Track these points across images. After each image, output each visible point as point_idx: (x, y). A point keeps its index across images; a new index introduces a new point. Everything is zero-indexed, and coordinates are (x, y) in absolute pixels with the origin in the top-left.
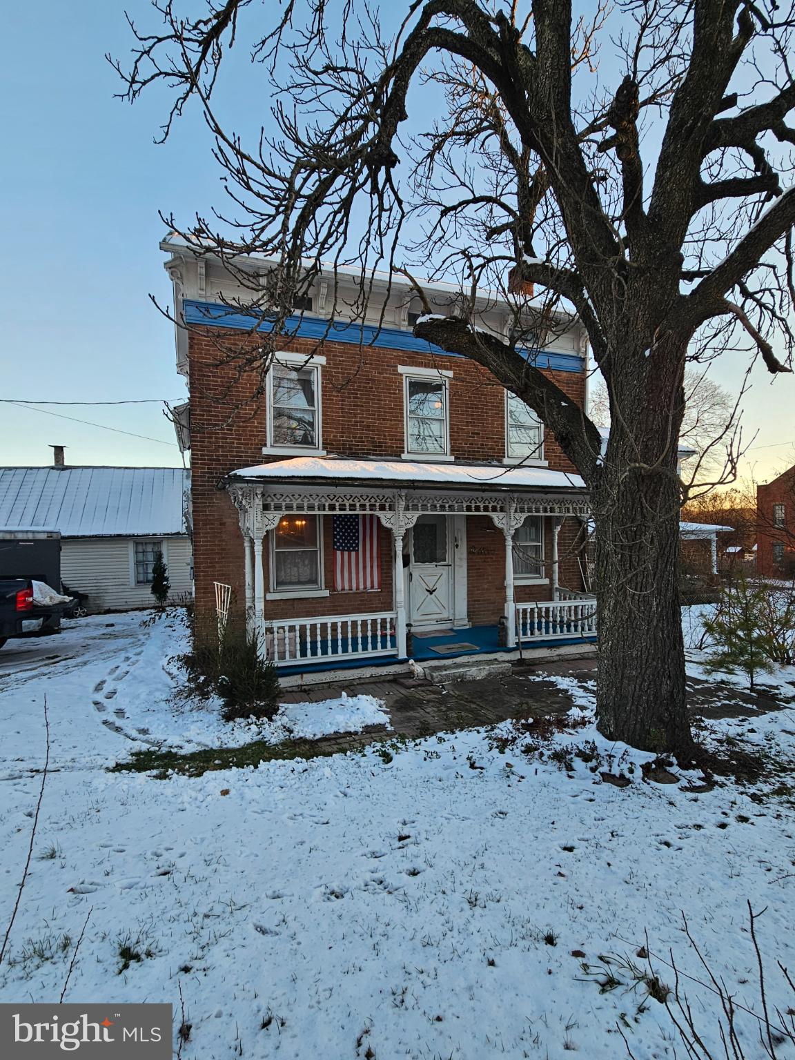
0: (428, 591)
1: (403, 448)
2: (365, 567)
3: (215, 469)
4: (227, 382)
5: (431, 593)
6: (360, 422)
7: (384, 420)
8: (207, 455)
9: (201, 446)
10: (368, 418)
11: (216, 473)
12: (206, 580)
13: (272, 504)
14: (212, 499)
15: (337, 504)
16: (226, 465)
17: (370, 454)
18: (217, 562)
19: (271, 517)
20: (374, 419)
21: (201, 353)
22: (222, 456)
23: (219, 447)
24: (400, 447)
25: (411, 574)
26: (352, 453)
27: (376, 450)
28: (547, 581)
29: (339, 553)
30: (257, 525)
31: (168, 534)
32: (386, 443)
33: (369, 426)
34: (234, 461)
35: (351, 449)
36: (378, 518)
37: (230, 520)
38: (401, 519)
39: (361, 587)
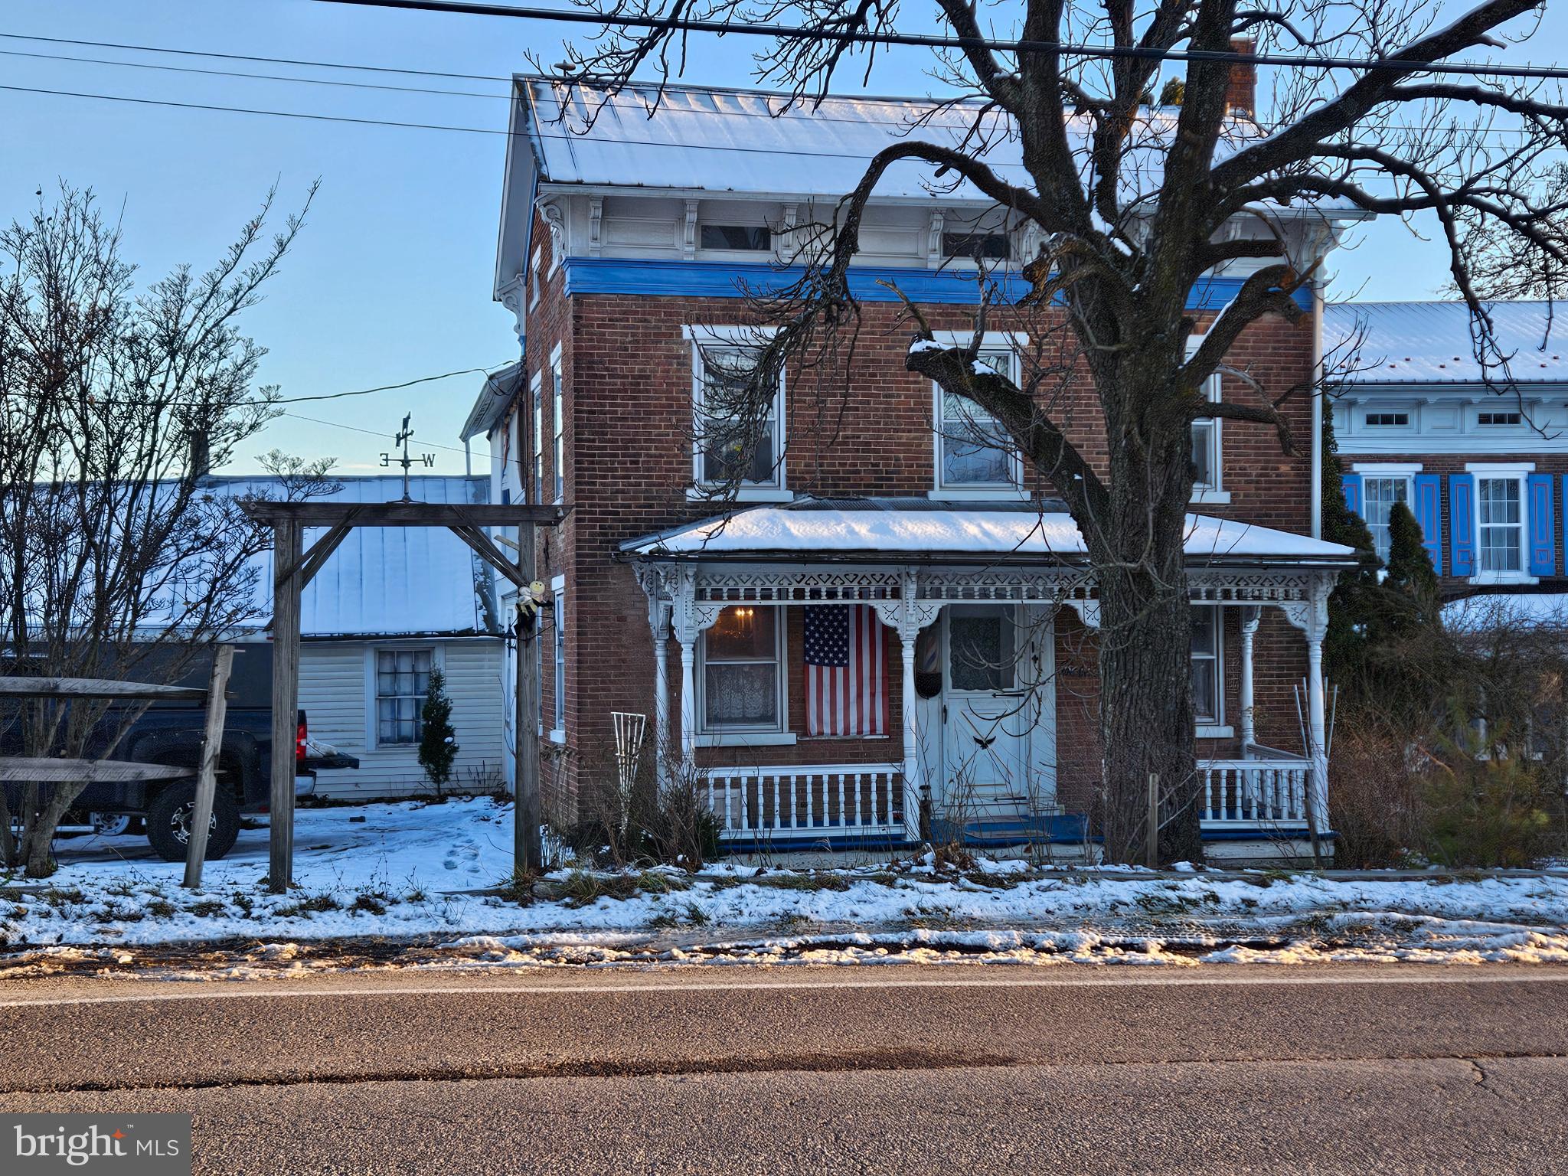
0: (977, 741)
1: (932, 479)
2: (860, 696)
3: (610, 527)
4: (631, 384)
5: (984, 746)
6: (853, 437)
7: (896, 431)
8: (600, 506)
9: (590, 491)
10: (868, 430)
11: (613, 534)
12: (594, 711)
13: (709, 590)
14: (606, 576)
15: (807, 589)
16: (628, 520)
17: (870, 494)
18: (612, 682)
19: (706, 609)
20: (879, 430)
21: (592, 340)
22: (623, 506)
23: (618, 491)
24: (926, 479)
25: (945, 710)
26: (837, 493)
27: (881, 486)
28: (1227, 732)
29: (813, 669)
30: (686, 622)
31: (447, 634)
32: (898, 472)
33: (868, 444)
34: (640, 513)
35: (836, 486)
36: (872, 611)
37: (632, 612)
38: (911, 611)
39: (853, 730)
